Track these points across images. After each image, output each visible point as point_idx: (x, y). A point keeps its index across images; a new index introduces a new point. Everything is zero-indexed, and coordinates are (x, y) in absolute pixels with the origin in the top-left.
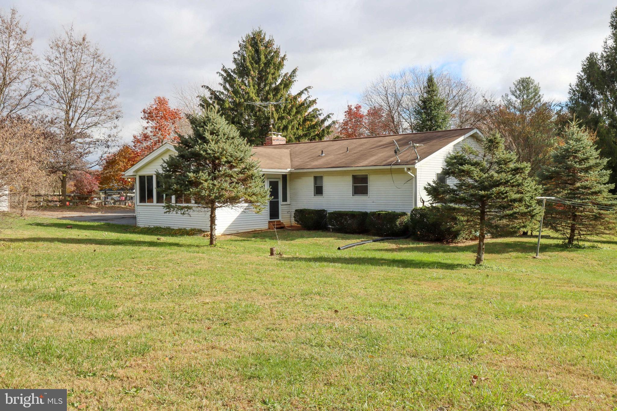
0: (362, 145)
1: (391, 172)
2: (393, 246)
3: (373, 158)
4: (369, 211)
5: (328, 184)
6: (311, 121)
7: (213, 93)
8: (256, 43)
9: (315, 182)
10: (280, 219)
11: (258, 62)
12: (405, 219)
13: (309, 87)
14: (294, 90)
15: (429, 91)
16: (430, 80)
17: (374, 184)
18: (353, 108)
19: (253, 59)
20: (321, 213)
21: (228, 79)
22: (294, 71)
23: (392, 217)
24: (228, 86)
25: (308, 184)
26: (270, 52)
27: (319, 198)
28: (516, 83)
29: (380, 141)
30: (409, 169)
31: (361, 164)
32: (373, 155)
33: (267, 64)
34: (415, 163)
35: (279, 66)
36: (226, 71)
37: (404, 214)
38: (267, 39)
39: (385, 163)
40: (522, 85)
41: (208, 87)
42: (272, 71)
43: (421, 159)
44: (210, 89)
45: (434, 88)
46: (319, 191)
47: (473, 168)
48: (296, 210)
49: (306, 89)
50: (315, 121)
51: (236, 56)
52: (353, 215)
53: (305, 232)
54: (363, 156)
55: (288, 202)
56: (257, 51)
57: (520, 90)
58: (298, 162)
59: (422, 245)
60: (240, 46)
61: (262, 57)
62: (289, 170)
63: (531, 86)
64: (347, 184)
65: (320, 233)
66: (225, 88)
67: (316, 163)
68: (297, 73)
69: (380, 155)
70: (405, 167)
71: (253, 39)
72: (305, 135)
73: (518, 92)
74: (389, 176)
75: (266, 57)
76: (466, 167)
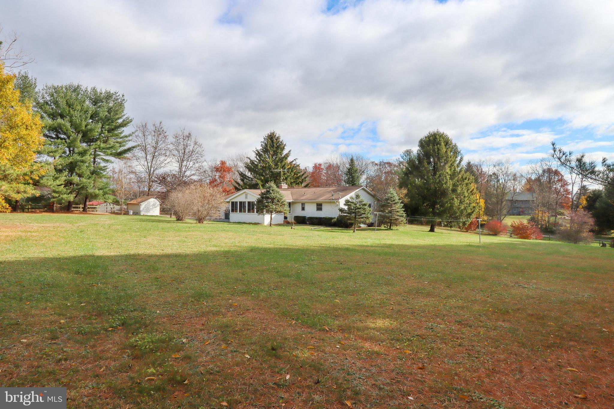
0: (320, 191)
1: (330, 202)
2: (330, 229)
3: (324, 197)
4: (322, 217)
5: (307, 207)
6: (297, 175)
7: (251, 161)
8: (272, 138)
9: (302, 206)
10: (288, 220)
11: (273, 146)
12: (335, 220)
13: (296, 159)
14: (290, 159)
15: (351, 165)
16: (352, 160)
17: (324, 207)
18: (317, 165)
19: (271, 145)
20: (304, 218)
21: (258, 154)
22: (290, 151)
23: (331, 219)
24: (258, 157)
25: (299, 207)
26: (278, 142)
27: (303, 211)
28: (404, 152)
29: (328, 190)
30: (337, 202)
31: (320, 199)
32: (324, 196)
33: (278, 147)
34: (339, 200)
35: (283, 149)
36: (257, 150)
37: (335, 218)
38: (277, 136)
39: (328, 199)
40: (407, 153)
41: (249, 158)
42: (280, 152)
43: (341, 198)
44: (250, 159)
45: (353, 164)
46: (303, 209)
47: (351, 204)
48: (295, 217)
49: (295, 160)
50: (299, 175)
51: (262, 143)
52: (316, 218)
53: (298, 225)
54: (321, 196)
55: (291, 213)
56: (272, 141)
57: (405, 156)
58: (295, 197)
59: (340, 228)
60: (264, 138)
61: (275, 144)
62: (292, 200)
63: (412, 154)
64: (314, 207)
65: (304, 225)
66: (257, 159)
67: (302, 198)
68: (291, 152)
69: (327, 196)
70: (336, 201)
71: (270, 136)
72: (294, 182)
73: (405, 157)
74: (329, 204)
75: (276, 144)
76: (349, 203)
